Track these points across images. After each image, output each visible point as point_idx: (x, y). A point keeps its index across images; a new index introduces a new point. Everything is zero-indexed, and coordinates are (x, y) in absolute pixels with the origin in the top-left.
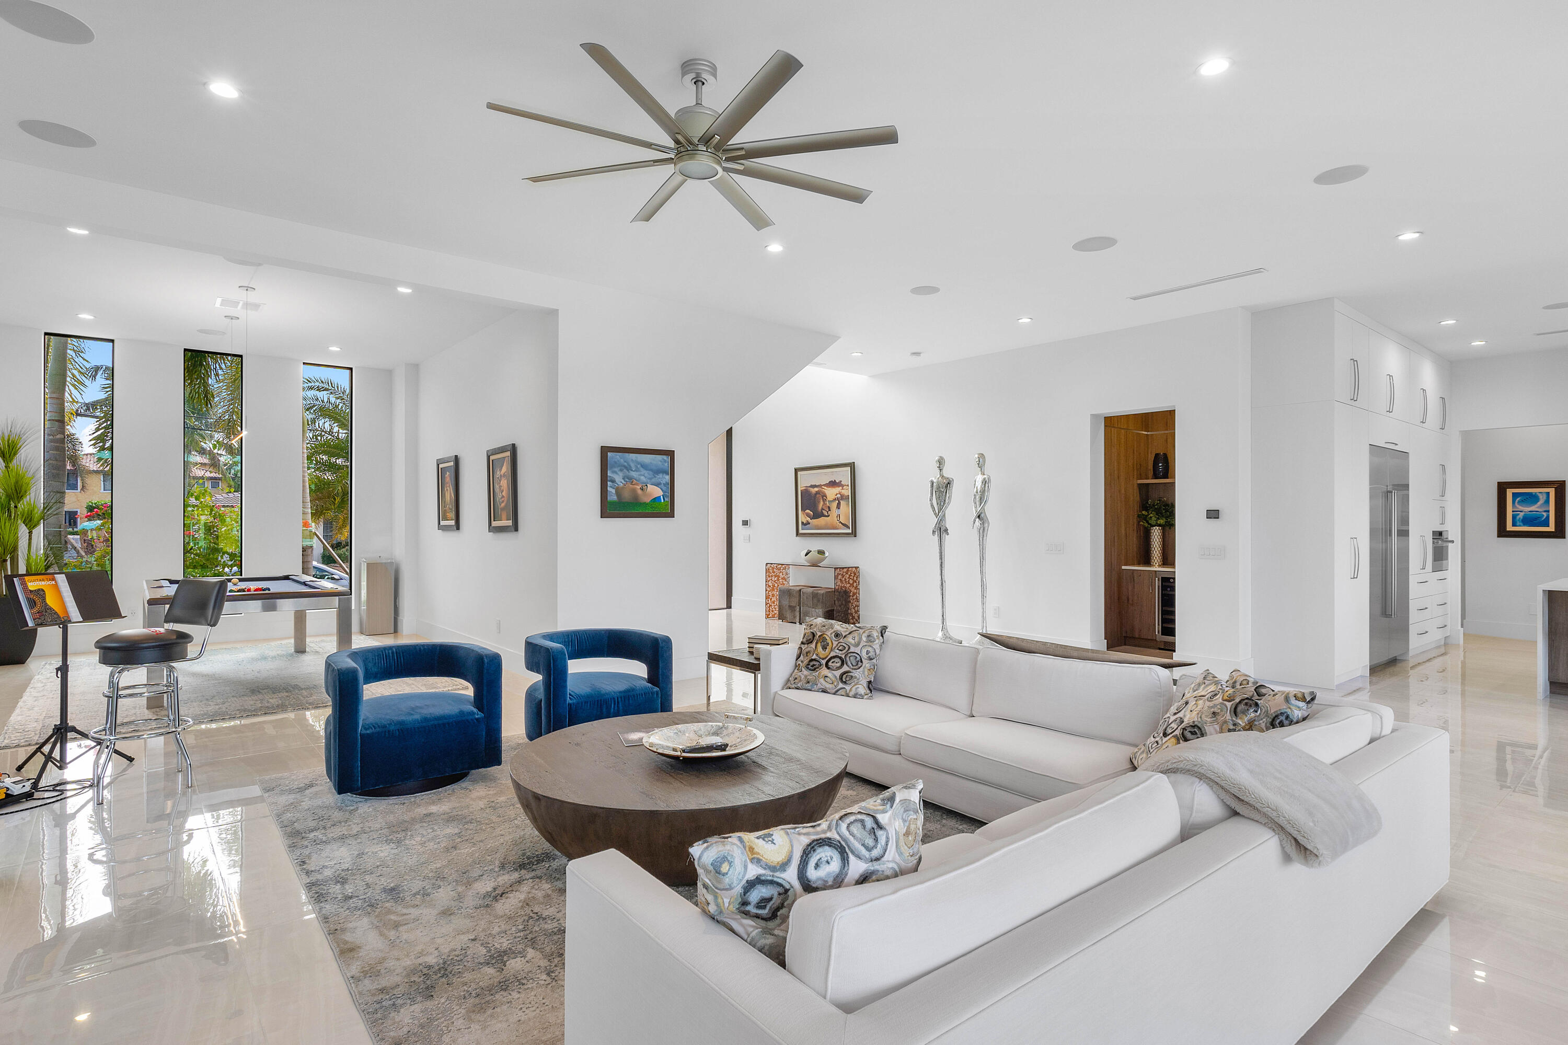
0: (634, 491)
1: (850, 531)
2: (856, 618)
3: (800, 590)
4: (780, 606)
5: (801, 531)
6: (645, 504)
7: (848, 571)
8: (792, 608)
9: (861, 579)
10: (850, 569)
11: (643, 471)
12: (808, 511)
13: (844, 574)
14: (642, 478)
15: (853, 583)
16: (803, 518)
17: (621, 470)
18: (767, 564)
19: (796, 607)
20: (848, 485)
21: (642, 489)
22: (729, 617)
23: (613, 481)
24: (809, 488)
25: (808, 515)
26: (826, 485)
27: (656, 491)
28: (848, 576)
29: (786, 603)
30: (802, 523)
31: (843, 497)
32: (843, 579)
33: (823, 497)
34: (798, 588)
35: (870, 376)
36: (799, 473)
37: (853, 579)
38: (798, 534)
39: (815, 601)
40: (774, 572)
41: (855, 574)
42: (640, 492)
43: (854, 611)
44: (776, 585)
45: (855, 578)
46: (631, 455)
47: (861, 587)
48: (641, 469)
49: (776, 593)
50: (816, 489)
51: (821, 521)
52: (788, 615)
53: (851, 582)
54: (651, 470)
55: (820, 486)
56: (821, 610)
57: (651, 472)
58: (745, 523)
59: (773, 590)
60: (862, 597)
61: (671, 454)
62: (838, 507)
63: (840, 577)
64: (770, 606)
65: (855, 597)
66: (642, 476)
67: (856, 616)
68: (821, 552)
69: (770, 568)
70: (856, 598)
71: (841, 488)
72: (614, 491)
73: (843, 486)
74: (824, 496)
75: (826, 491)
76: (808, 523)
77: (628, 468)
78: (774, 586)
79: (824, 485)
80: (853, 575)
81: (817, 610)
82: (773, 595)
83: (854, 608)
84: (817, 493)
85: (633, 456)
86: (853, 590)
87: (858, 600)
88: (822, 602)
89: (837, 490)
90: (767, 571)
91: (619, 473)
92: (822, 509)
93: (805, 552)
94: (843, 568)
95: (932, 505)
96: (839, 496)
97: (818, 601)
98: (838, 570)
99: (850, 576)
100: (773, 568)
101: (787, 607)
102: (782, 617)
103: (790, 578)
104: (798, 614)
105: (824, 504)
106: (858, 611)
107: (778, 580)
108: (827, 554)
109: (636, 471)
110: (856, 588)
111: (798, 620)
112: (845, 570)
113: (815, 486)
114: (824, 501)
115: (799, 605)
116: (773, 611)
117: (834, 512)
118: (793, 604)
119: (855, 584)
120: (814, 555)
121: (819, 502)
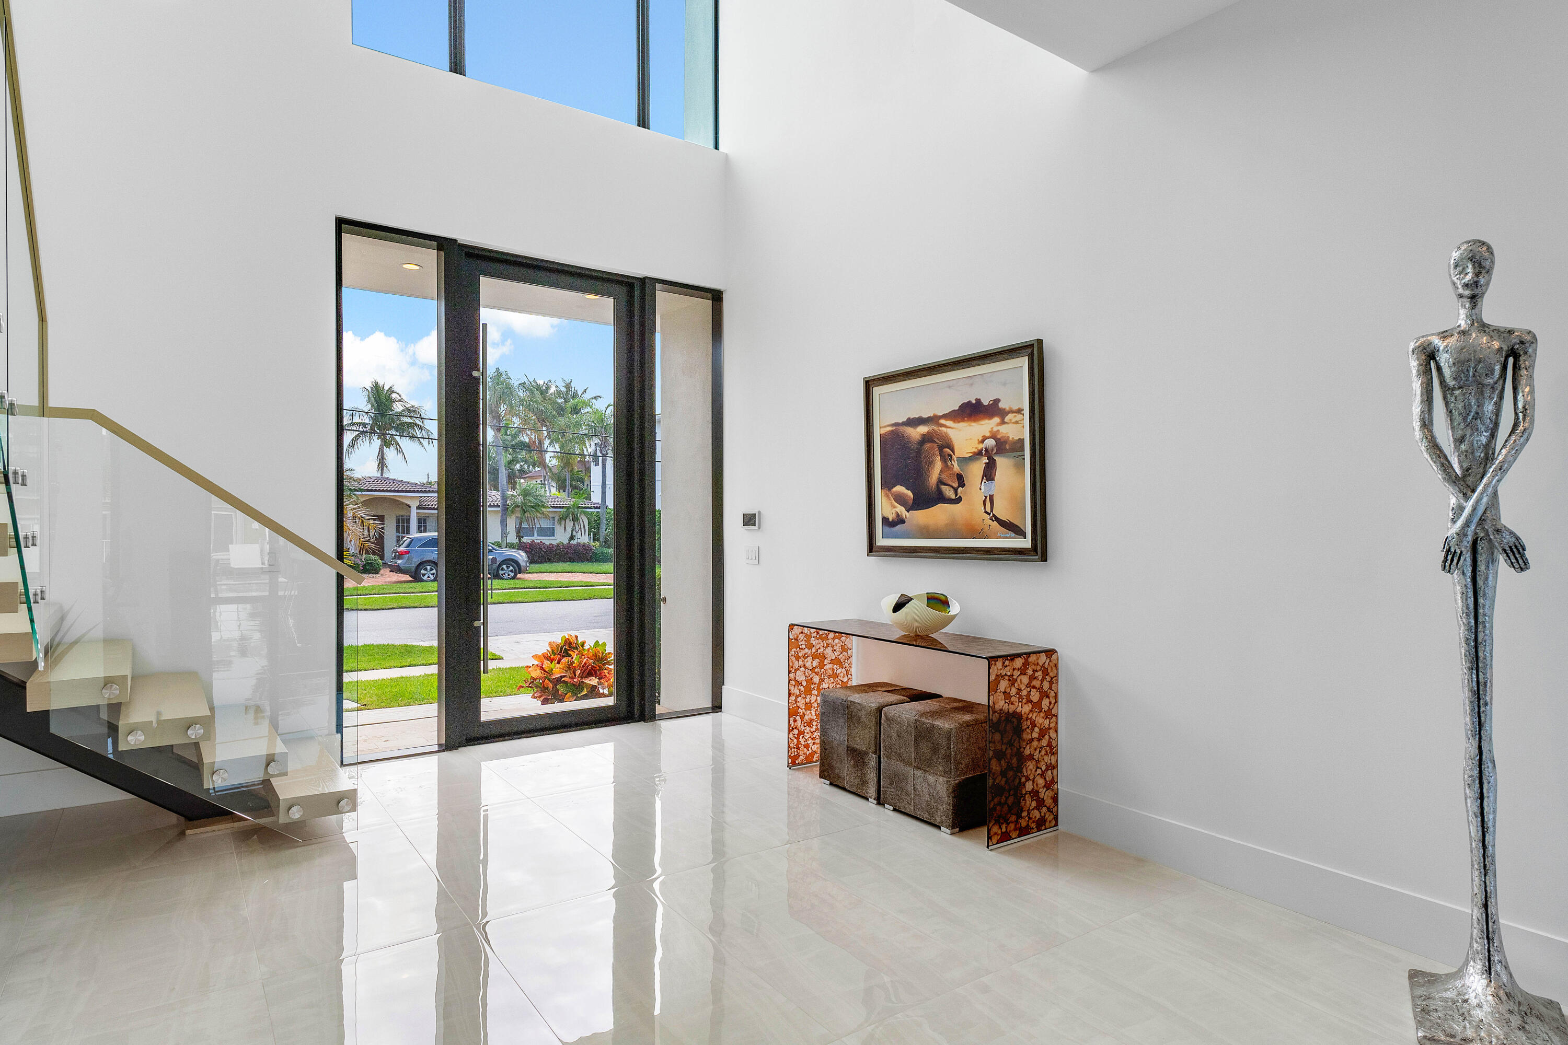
1: (1026, 543)
2: (1049, 802)
3: (880, 710)
4: (823, 744)
5: (881, 541)
7: (1026, 664)
8: (857, 756)
9: (1063, 687)
10: (1032, 658)
12: (899, 489)
13: (1016, 673)
15: (1041, 699)
16: (885, 507)
18: (791, 627)
19: (866, 753)
20: (1020, 411)
22: (717, 726)
24: (902, 429)
25: (900, 499)
26: (949, 416)
28: (1025, 679)
29: (839, 736)
30: (885, 520)
31: (1003, 446)
32: (1014, 691)
33: (941, 448)
34: (872, 700)
35: (1094, 71)
36: (877, 391)
37: (1040, 689)
38: (872, 548)
39: (925, 748)
40: (810, 646)
41: (1045, 672)
43: (1041, 782)
44: (816, 679)
45: (1046, 686)
47: (1063, 710)
49: (816, 699)
50: (923, 429)
51: (938, 514)
52: (846, 770)
53: (1035, 696)
55: (933, 420)
56: (941, 780)
58: (750, 520)
59: (808, 691)
60: (1065, 738)
62: (989, 473)
63: (1003, 685)
64: (801, 733)
65: (1044, 742)
67: (1045, 795)
68: (938, 601)
69: (801, 637)
70: (1050, 745)
71: (997, 420)
73: (1002, 414)
74: (945, 447)
75: (950, 432)
76: (900, 521)
78: (810, 681)
79: (945, 416)
80: (1039, 674)
81: (931, 779)
82: (808, 706)
83: (1042, 775)
84: (926, 439)
86: (1040, 720)
87: (1052, 750)
88: (948, 758)
89: (986, 426)
90: (793, 643)
92: (941, 482)
93: (893, 599)
94: (1013, 657)
95: (1435, 447)
96: (991, 443)
97: (935, 750)
98: (999, 664)
99: (1032, 678)
100: (808, 637)
101: (843, 751)
102: (828, 773)
103: (854, 659)
104: (872, 776)
105: (946, 467)
106: (1054, 781)
107: (822, 665)
108: (955, 609)
110: (1050, 714)
111: (872, 790)
112: (1019, 662)
113: (914, 422)
114: (946, 459)
115: (878, 750)
116: (807, 746)
117: (976, 489)
118: (860, 745)
119: (1045, 703)
120: (917, 610)
121: (931, 463)
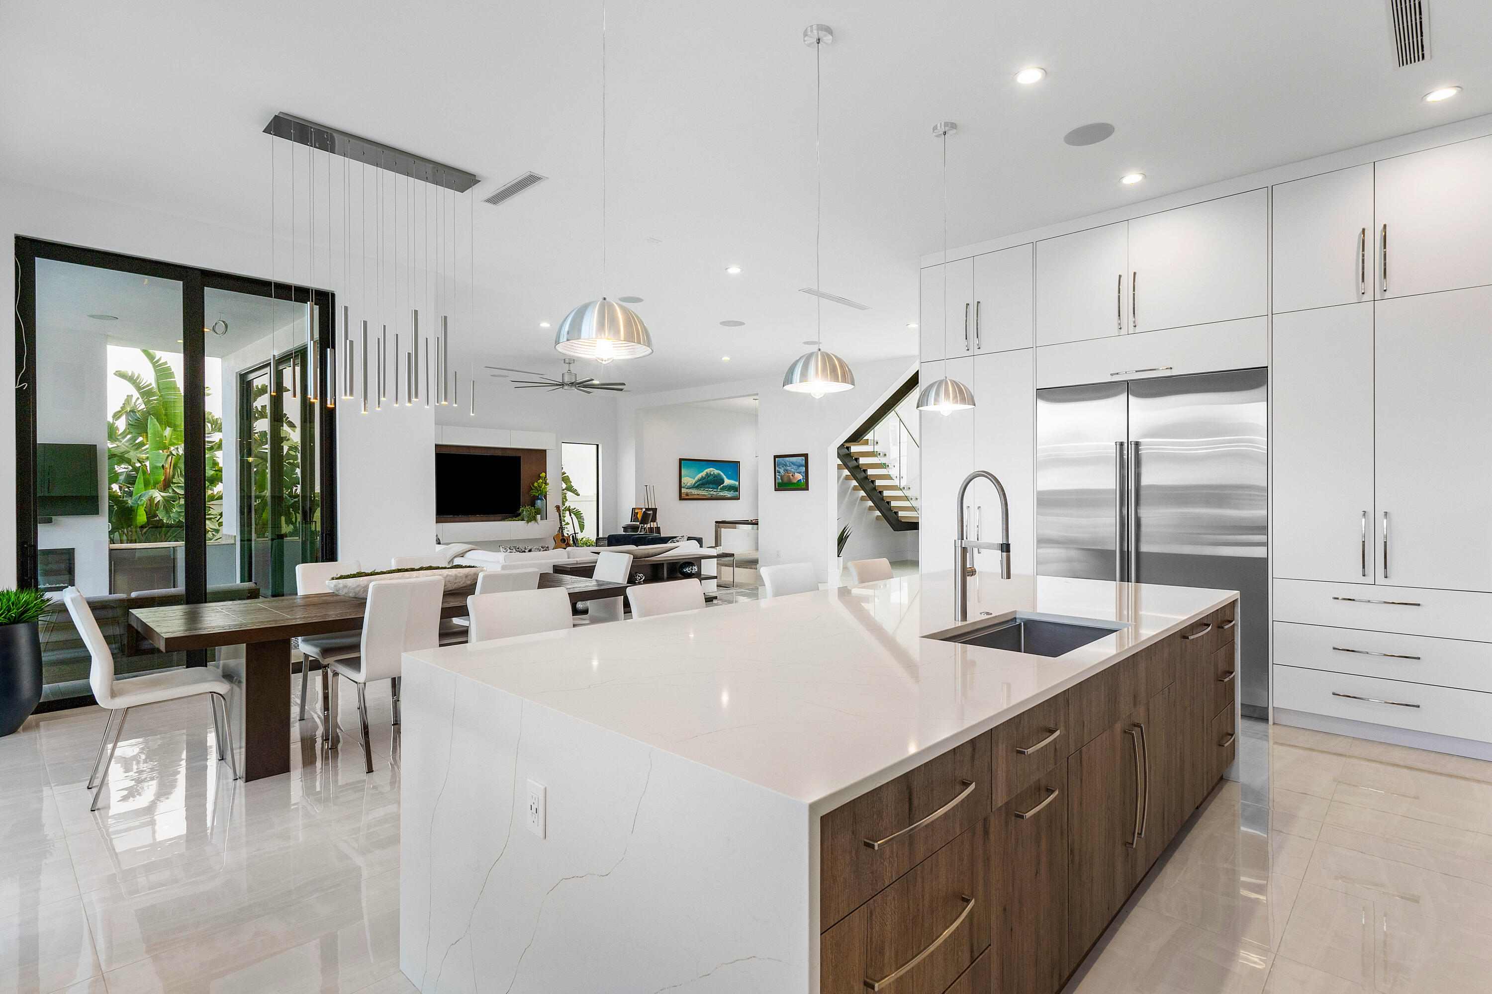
0: (789, 476)
6: (795, 483)
11: (793, 466)
14: (792, 470)
17: (783, 467)
21: (792, 476)
23: (779, 472)
27: (799, 477)
42: (791, 477)
46: (787, 458)
48: (792, 465)
54: (797, 465)
57: (796, 467)
61: (806, 456)
66: (791, 469)
72: (780, 477)
77: (786, 465)
85: (788, 459)
91: (782, 468)
109: (789, 466)
